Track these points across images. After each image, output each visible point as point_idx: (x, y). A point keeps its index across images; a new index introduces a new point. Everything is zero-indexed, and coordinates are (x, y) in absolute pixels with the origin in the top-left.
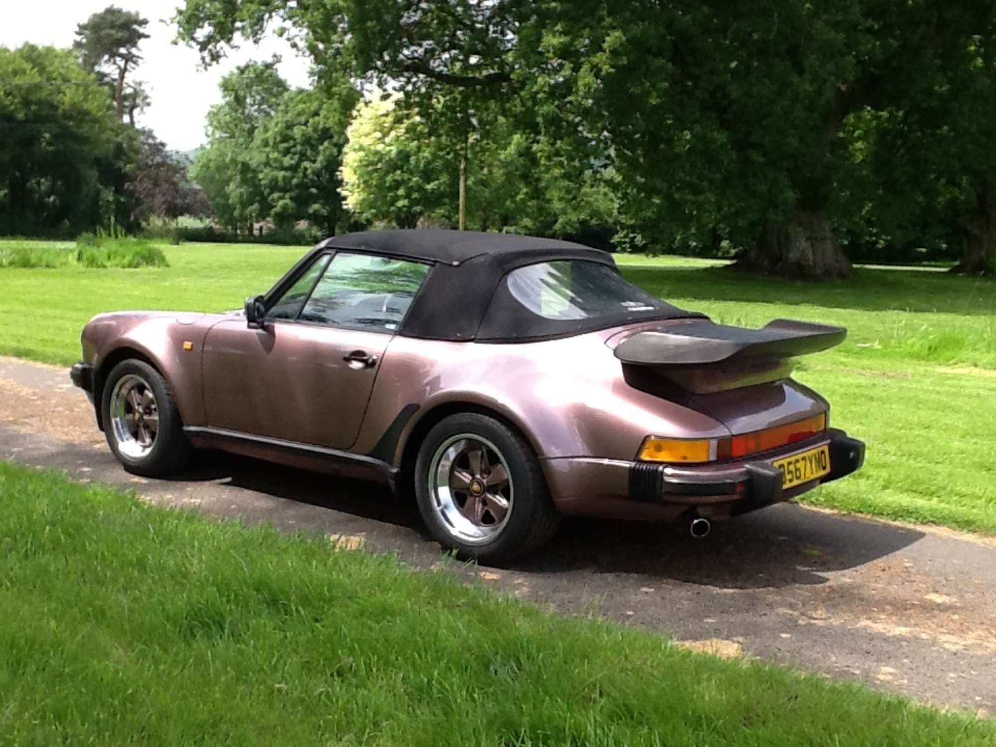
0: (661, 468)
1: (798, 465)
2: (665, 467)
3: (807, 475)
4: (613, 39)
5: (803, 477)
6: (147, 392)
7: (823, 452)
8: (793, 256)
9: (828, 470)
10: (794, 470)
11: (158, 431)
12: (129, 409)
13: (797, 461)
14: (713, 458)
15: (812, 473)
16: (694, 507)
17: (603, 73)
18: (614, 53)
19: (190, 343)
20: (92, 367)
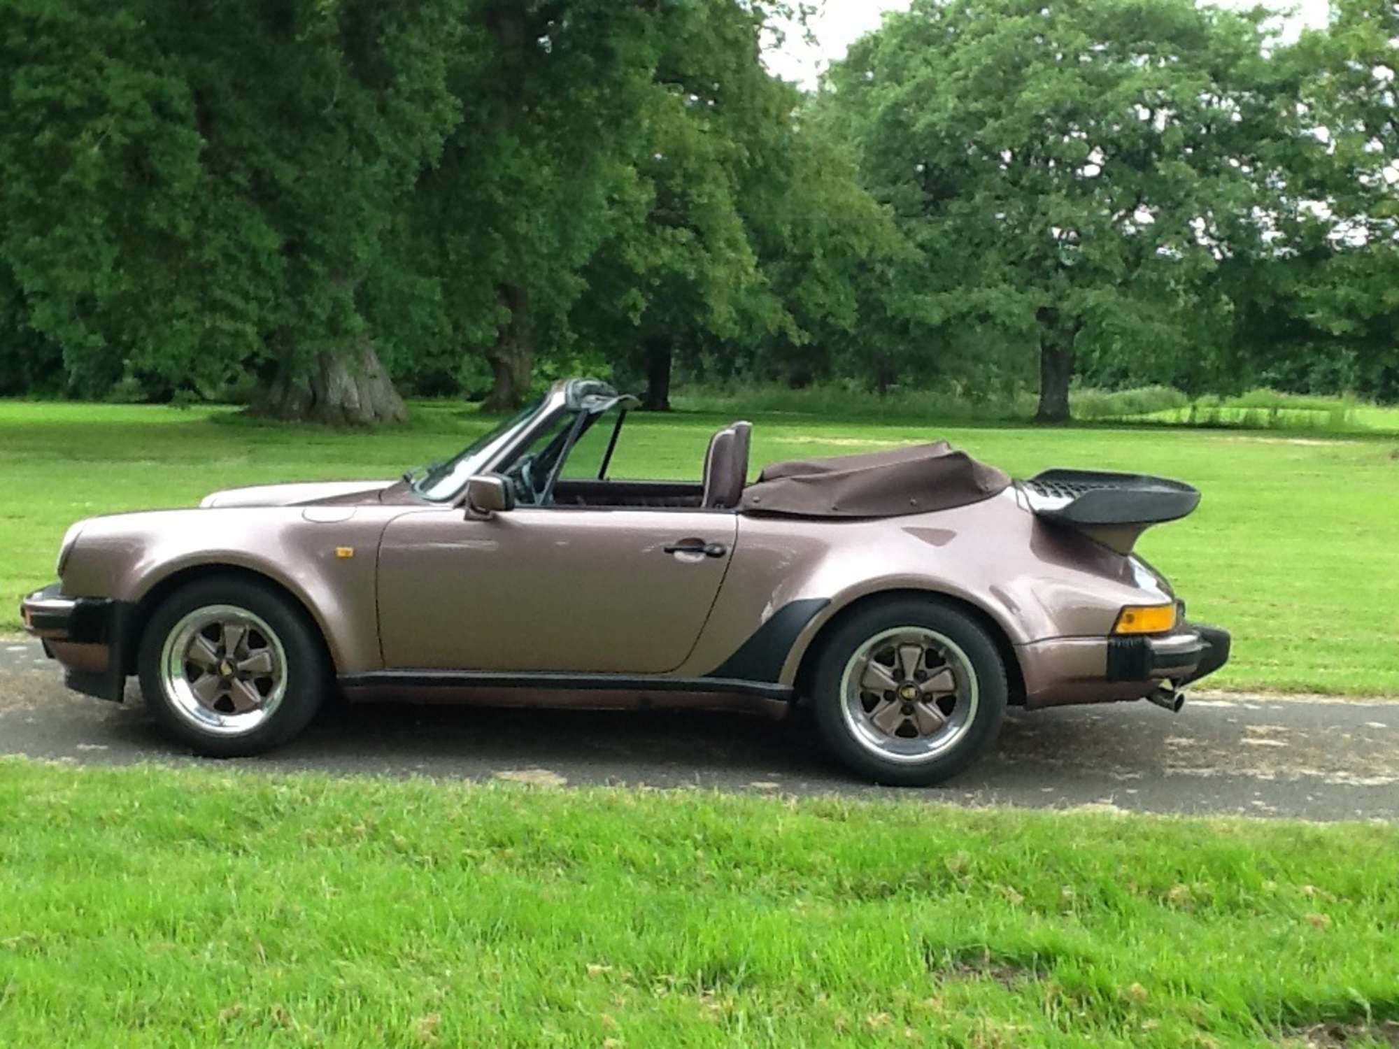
0: (1147, 640)
14: (1174, 624)
19: (350, 550)
20: (109, 600)
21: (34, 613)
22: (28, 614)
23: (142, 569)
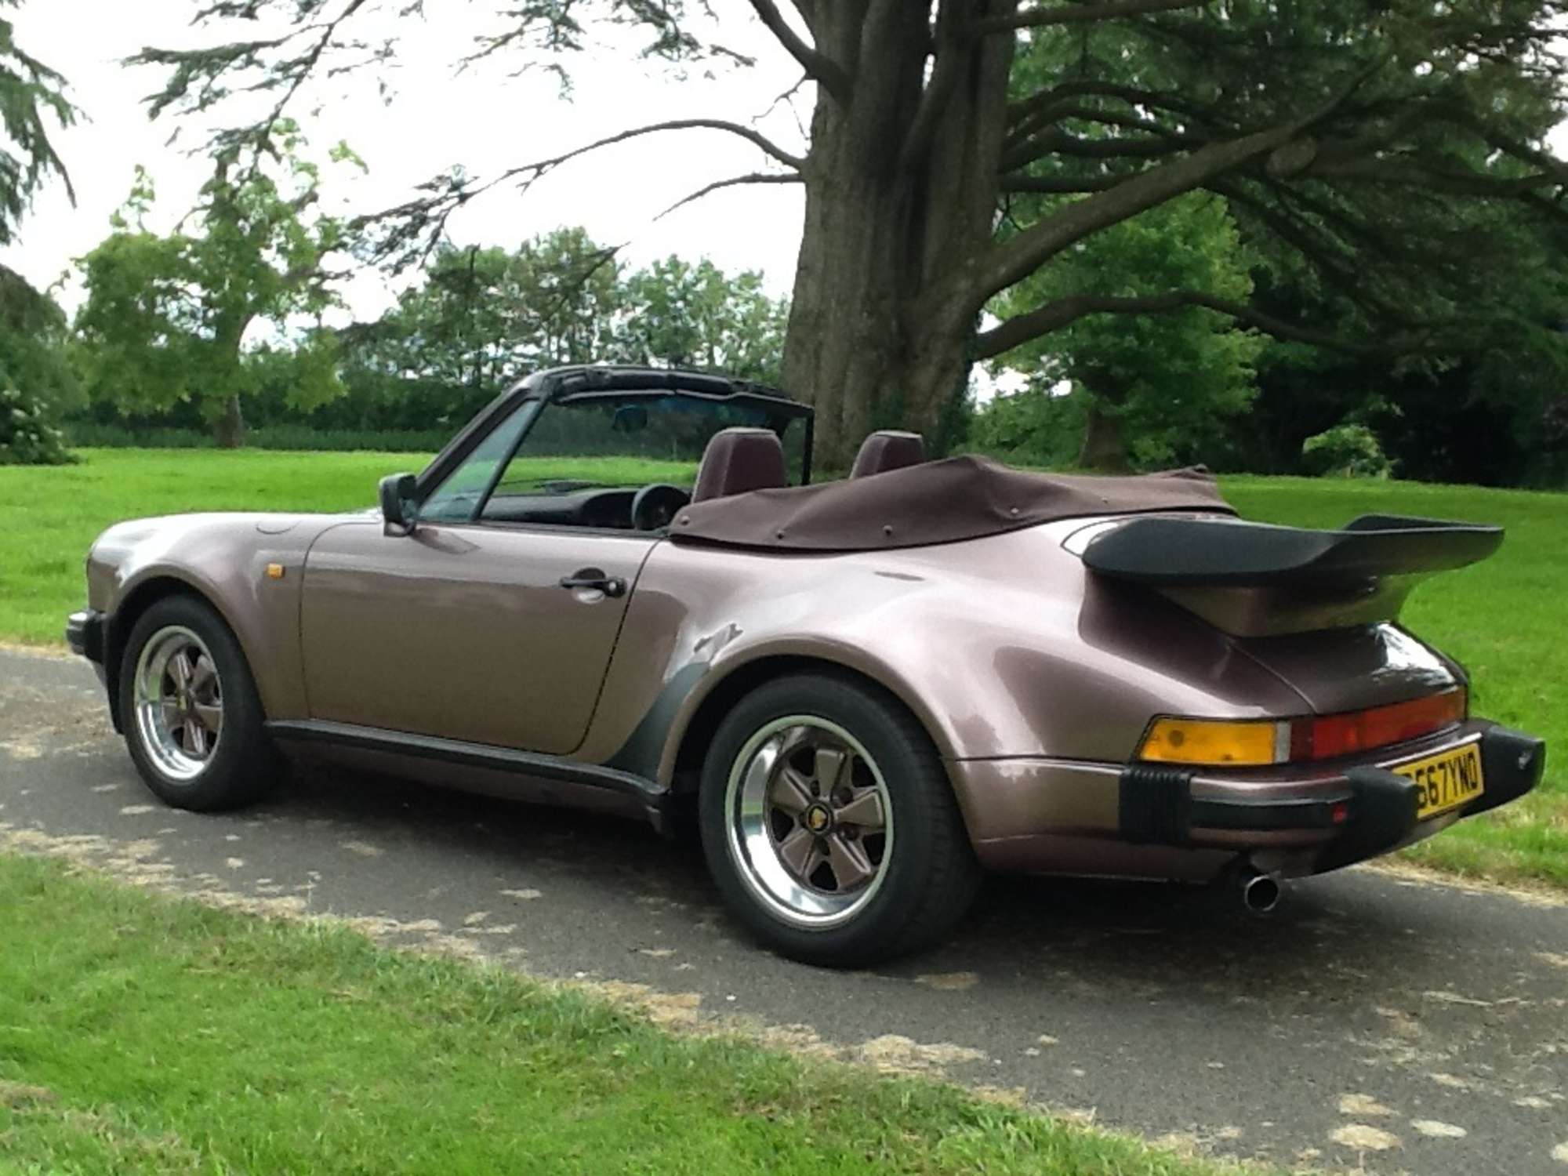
0: (1184, 776)
1: (1433, 777)
2: (1193, 775)
3: (1450, 797)
5: (1441, 800)
6: (202, 660)
7: (1471, 755)
9: (1480, 790)
10: (1426, 785)
11: (219, 733)
12: (169, 686)
13: (1431, 769)
14: (1282, 757)
15: (1456, 794)
16: (1246, 851)
19: (280, 567)
20: (104, 616)
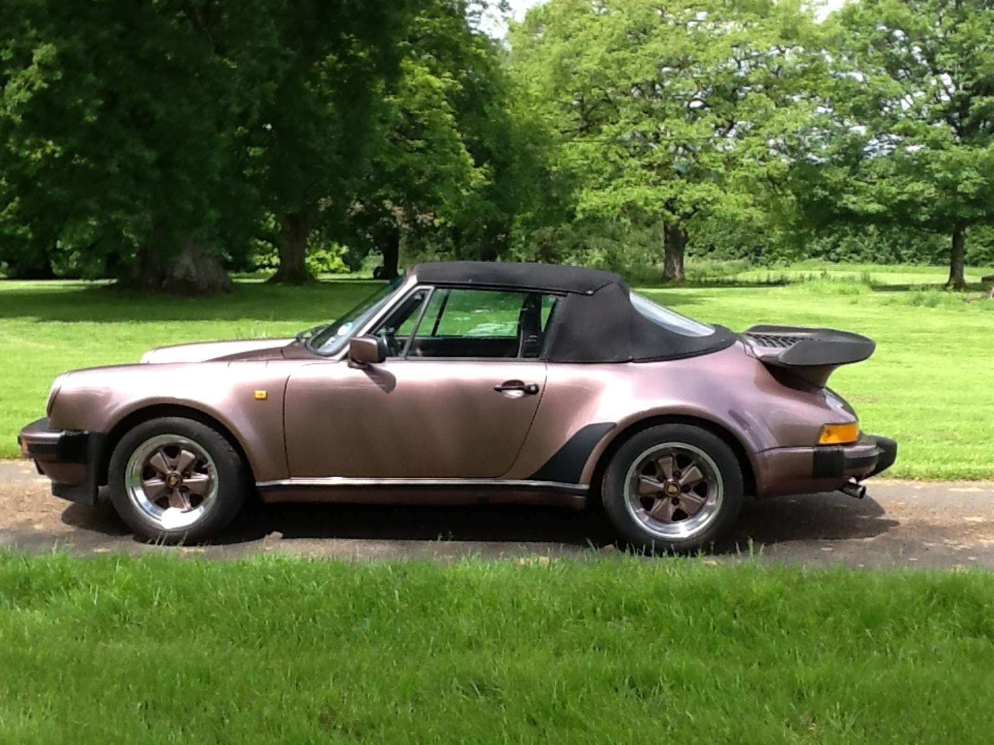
4: (43, 52)
6: (184, 452)
8: (178, 273)
17: (35, 88)
18: (44, 67)
19: (264, 392)
20: (86, 432)
21: (30, 442)
22: (24, 443)
23: (112, 408)
